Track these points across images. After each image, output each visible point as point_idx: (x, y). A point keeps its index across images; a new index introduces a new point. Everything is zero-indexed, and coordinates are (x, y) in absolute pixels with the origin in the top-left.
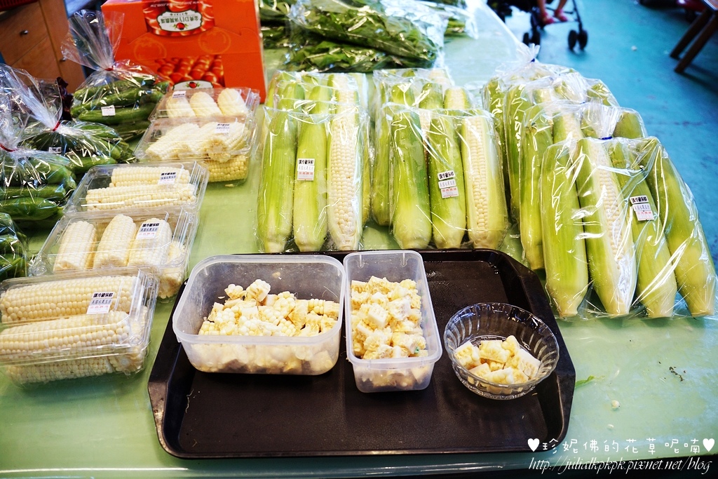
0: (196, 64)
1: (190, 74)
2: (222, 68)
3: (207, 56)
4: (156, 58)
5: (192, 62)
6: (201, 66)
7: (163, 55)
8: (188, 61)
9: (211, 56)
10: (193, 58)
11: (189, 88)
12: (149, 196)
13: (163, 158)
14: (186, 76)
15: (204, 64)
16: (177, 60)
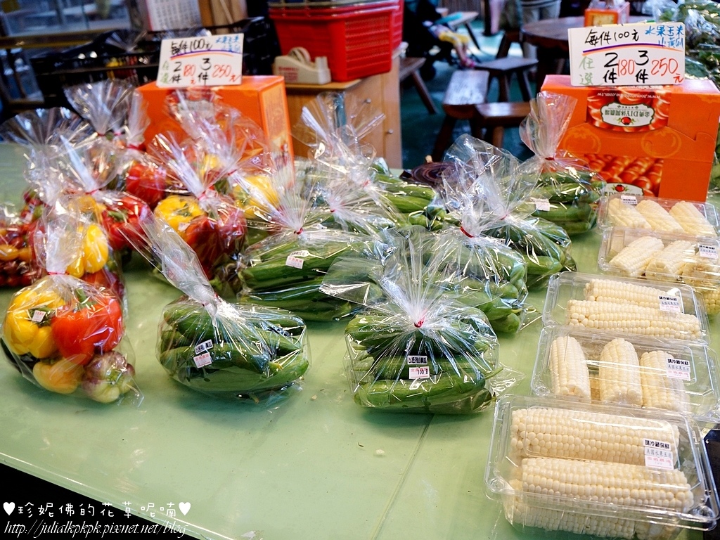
0: (631, 166)
1: (622, 175)
2: (661, 174)
3: (647, 158)
4: (586, 152)
5: (627, 163)
6: (636, 168)
7: (595, 150)
8: (623, 160)
9: (652, 158)
10: (630, 159)
11: (615, 191)
12: (648, 322)
13: (631, 275)
14: (616, 177)
15: (640, 167)
16: (610, 158)
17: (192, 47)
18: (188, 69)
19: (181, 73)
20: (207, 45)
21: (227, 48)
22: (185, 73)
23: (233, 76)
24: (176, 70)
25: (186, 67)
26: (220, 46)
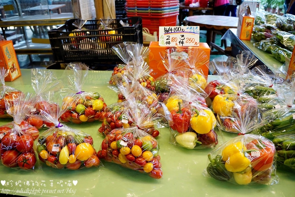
17: (175, 30)
18: (174, 39)
19: (170, 40)
20: (182, 30)
21: (192, 31)
22: (172, 41)
23: (196, 43)
24: (167, 39)
25: (172, 38)
26: (189, 30)
